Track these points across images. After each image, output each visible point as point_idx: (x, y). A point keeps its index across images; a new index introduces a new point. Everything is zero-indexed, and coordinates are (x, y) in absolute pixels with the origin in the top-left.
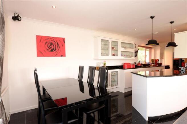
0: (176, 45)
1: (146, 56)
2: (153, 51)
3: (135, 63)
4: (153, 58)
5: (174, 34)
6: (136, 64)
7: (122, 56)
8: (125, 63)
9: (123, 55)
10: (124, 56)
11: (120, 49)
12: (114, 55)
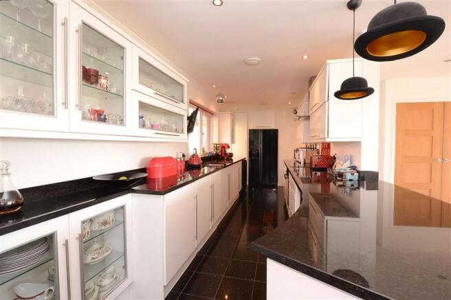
0: (369, 86)
1: (203, 134)
2: (215, 121)
3: (184, 156)
4: (215, 140)
5: (328, 61)
6: (187, 159)
7: (143, 125)
8: (155, 160)
9: (148, 123)
10: (152, 127)
11: (136, 91)
12: (100, 116)
